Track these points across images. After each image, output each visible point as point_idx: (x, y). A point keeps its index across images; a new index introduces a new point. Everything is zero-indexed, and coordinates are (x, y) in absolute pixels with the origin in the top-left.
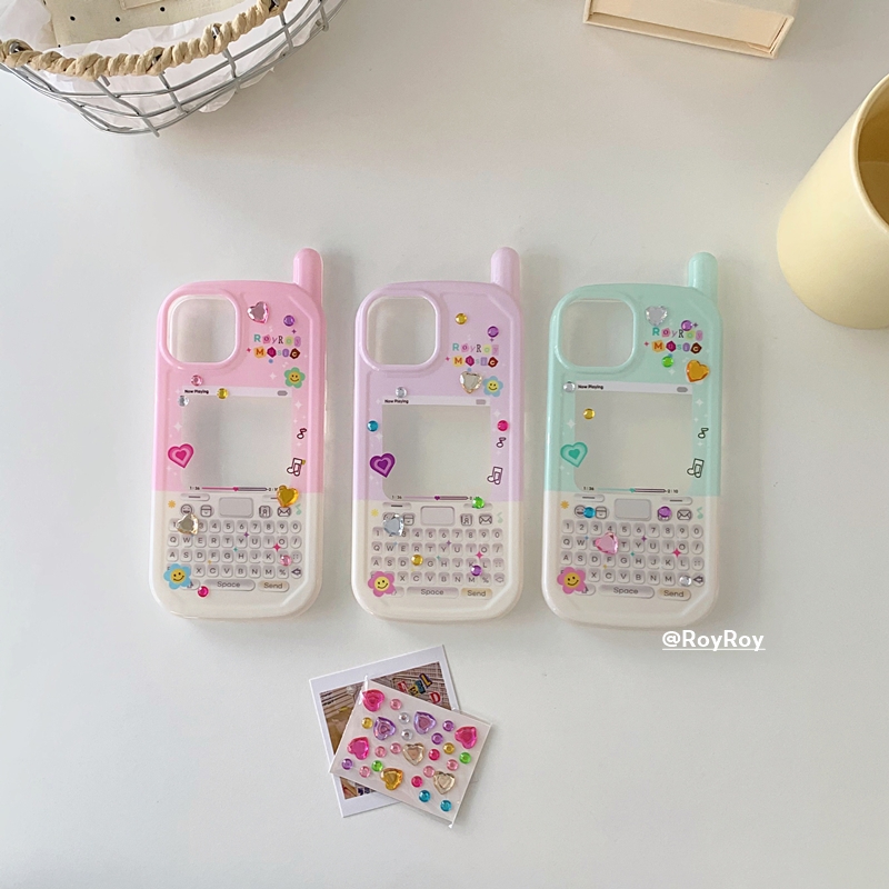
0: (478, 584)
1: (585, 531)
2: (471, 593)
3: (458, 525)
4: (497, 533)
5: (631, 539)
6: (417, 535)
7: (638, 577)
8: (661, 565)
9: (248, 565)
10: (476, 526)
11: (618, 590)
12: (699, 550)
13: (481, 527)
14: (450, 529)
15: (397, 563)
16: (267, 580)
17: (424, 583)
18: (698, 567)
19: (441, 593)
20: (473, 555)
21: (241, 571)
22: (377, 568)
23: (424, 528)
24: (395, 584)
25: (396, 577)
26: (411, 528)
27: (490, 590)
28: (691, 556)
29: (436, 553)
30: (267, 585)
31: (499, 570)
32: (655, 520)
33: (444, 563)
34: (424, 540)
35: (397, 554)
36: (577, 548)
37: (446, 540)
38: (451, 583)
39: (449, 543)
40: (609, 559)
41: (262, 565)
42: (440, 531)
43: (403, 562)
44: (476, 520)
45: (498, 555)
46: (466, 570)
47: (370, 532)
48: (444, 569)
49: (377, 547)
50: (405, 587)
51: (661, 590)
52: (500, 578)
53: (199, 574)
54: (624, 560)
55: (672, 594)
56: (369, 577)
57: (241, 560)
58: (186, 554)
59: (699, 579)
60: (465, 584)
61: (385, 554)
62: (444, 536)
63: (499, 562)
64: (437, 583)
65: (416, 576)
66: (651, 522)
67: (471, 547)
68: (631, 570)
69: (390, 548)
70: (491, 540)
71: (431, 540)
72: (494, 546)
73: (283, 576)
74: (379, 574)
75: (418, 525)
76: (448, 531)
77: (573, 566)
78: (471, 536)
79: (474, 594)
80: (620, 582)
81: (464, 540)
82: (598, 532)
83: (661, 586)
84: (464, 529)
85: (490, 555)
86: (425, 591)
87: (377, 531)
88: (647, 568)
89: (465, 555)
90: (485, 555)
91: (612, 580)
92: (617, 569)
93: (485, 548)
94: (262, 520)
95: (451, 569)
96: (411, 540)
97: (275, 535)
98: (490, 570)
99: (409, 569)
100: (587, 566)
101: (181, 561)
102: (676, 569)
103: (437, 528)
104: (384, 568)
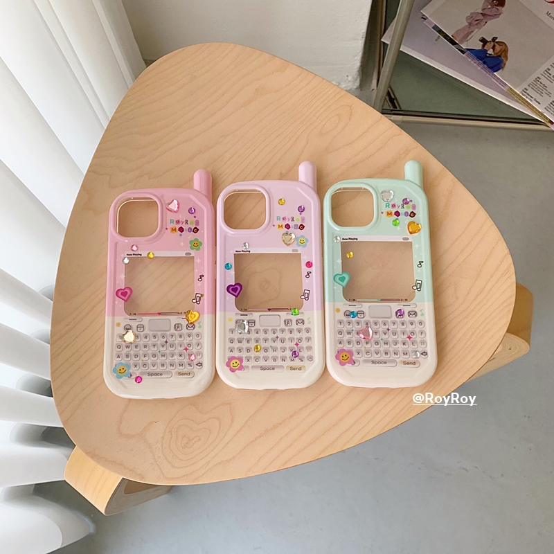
0: (297, 362)
1: (351, 326)
2: (292, 368)
3: (283, 326)
4: (308, 330)
5: (381, 330)
6: (257, 333)
7: (386, 353)
8: (400, 346)
9: (168, 361)
10: (294, 326)
11: (373, 362)
12: (423, 336)
13: (298, 327)
14: (278, 328)
15: (245, 351)
16: (180, 371)
17: (262, 363)
18: (423, 346)
19: (273, 369)
20: (293, 344)
21: (163, 365)
22: (232, 354)
23: (262, 329)
24: (243, 364)
25: (244, 359)
26: (253, 329)
27: (304, 366)
28: (418, 340)
29: (270, 344)
30: (180, 374)
31: (309, 353)
32: (394, 318)
33: (275, 350)
34: (262, 335)
35: (244, 345)
36: (347, 337)
37: (275, 335)
38: (279, 362)
39: (277, 337)
40: (367, 343)
41: (177, 361)
42: (272, 330)
43: (248, 350)
44: (294, 322)
45: (309, 344)
46: (288, 354)
47: (227, 331)
48: (275, 354)
49: (232, 341)
50: (250, 366)
51: (401, 361)
52: (311, 358)
53: (136, 368)
54: (377, 343)
55: (408, 363)
56: (227, 360)
57: (163, 358)
58: (127, 356)
59: (425, 353)
60: (288, 363)
61: (236, 345)
62: (274, 333)
63: (310, 348)
64: (270, 363)
65: (257, 359)
66: (392, 319)
67: (291, 340)
68: (382, 349)
69: (240, 341)
70: (304, 335)
71: (266, 336)
72: (306, 338)
73: (190, 368)
74: (234, 358)
75: (257, 326)
76: (277, 330)
77: (345, 348)
78: (291, 332)
79: (294, 369)
80: (375, 357)
81: (287, 335)
82: (360, 326)
83: (401, 359)
84: (287, 328)
85: (304, 344)
86: (263, 368)
87: (232, 331)
88: (392, 348)
89: (288, 344)
90: (300, 344)
91: (370, 356)
92: (372, 349)
93: (300, 340)
94: (177, 333)
95: (279, 354)
96: (253, 336)
97: (185, 341)
98: (304, 354)
99: (253, 354)
100: (354, 348)
101: (124, 360)
102: (410, 348)
103: (270, 328)
104: (236, 354)
